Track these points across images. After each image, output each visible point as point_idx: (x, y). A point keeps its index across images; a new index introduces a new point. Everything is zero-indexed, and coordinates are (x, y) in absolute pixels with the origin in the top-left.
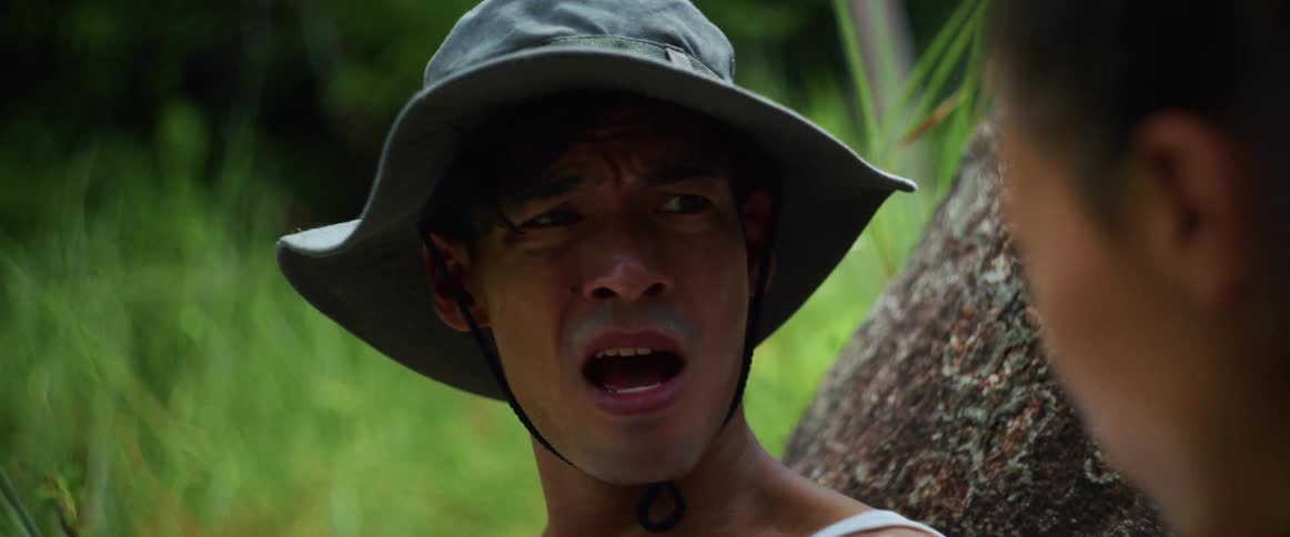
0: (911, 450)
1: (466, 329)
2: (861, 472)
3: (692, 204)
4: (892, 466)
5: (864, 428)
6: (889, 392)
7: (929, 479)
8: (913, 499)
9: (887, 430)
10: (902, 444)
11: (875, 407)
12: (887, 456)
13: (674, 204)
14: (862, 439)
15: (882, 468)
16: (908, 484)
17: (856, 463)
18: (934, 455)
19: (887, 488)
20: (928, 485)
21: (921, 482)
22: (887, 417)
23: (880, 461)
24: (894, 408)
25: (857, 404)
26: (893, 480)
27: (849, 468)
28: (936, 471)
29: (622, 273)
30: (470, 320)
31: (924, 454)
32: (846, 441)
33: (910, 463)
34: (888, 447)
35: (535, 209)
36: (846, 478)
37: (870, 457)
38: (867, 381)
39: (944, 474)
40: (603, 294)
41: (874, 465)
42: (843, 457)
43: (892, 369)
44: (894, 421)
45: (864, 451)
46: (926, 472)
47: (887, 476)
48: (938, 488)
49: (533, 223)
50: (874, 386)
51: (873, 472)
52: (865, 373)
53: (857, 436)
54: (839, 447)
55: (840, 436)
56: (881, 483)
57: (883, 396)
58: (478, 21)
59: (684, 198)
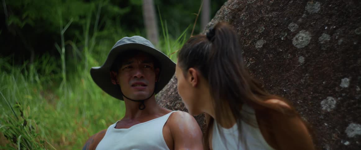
0: (176, 101)
1: (116, 84)
2: (168, 104)
3: (147, 67)
4: (173, 103)
5: (168, 97)
6: (173, 92)
7: (179, 105)
8: (176, 107)
9: (172, 98)
10: (175, 100)
11: (170, 95)
12: (172, 101)
13: (145, 66)
14: (168, 99)
15: (172, 103)
16: (175, 105)
17: (167, 102)
18: (180, 101)
19: (172, 106)
20: (178, 106)
21: (177, 105)
22: (173, 96)
23: (171, 102)
24: (173, 95)
25: (167, 94)
26: (173, 105)
27: (166, 103)
28: (180, 104)
29: (138, 74)
30: (117, 83)
31: (178, 101)
32: (165, 100)
33: (176, 102)
34: (172, 100)
35: (126, 66)
36: (166, 104)
37: (170, 102)
38: (169, 91)
39: (181, 104)
40: (136, 77)
41: (170, 103)
42: (165, 102)
43: (173, 89)
44: (173, 97)
45: (169, 101)
46: (178, 104)
47: (172, 104)
48: (180, 106)
49: (126, 68)
50: (170, 91)
51: (170, 104)
52: (168, 90)
53: (167, 99)
54: (164, 100)
55: (164, 99)
56: (172, 105)
57: (172, 93)
58: (120, 41)
59: (147, 66)
